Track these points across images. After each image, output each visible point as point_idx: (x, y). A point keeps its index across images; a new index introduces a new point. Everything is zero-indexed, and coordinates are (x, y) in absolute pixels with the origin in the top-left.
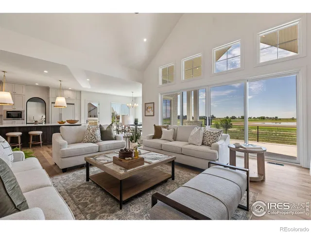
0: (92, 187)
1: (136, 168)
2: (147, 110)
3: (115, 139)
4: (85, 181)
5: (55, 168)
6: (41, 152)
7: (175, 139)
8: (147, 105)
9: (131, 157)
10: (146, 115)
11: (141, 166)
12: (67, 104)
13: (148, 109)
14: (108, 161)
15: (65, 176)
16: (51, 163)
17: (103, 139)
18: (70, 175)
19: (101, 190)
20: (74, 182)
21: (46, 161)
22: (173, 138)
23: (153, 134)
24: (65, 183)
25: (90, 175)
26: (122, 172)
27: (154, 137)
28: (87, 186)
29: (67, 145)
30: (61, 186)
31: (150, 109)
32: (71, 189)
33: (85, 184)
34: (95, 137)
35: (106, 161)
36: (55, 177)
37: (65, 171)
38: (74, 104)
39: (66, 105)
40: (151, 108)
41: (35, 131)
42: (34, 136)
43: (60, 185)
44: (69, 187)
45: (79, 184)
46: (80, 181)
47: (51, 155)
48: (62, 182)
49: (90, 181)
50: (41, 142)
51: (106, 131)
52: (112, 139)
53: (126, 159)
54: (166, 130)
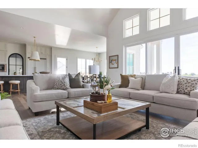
0: (62, 131)
1: (109, 113)
2: (111, 62)
3: (83, 87)
4: (56, 125)
5: (29, 112)
6: (19, 98)
7: (143, 88)
8: (112, 58)
9: (104, 100)
10: (110, 67)
11: (115, 111)
12: (41, 59)
13: (113, 62)
14: (78, 105)
15: (37, 119)
16: (26, 107)
17: (72, 86)
18: (42, 119)
19: (71, 134)
20: (45, 125)
21: (22, 106)
22: (141, 87)
23: (120, 83)
24: (37, 126)
25: (60, 119)
26: (95, 116)
27: (120, 86)
28: (58, 130)
29: (39, 91)
30: (34, 128)
31: (115, 62)
32: (42, 131)
33: (56, 127)
34: (64, 85)
35: (76, 105)
36: (28, 120)
37: (37, 114)
38: (46, 59)
39: (39, 60)
40: (116, 60)
41: (14, 80)
42: (13, 84)
43: (32, 127)
44: (40, 130)
45: (50, 127)
46: (51, 124)
47: (26, 101)
48: (34, 124)
49: (60, 125)
50: (19, 90)
51: (74, 79)
52: (80, 87)
53: (99, 102)
54: (134, 79)
